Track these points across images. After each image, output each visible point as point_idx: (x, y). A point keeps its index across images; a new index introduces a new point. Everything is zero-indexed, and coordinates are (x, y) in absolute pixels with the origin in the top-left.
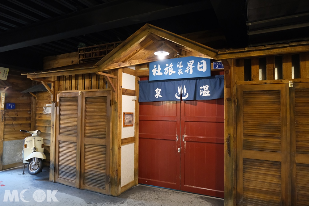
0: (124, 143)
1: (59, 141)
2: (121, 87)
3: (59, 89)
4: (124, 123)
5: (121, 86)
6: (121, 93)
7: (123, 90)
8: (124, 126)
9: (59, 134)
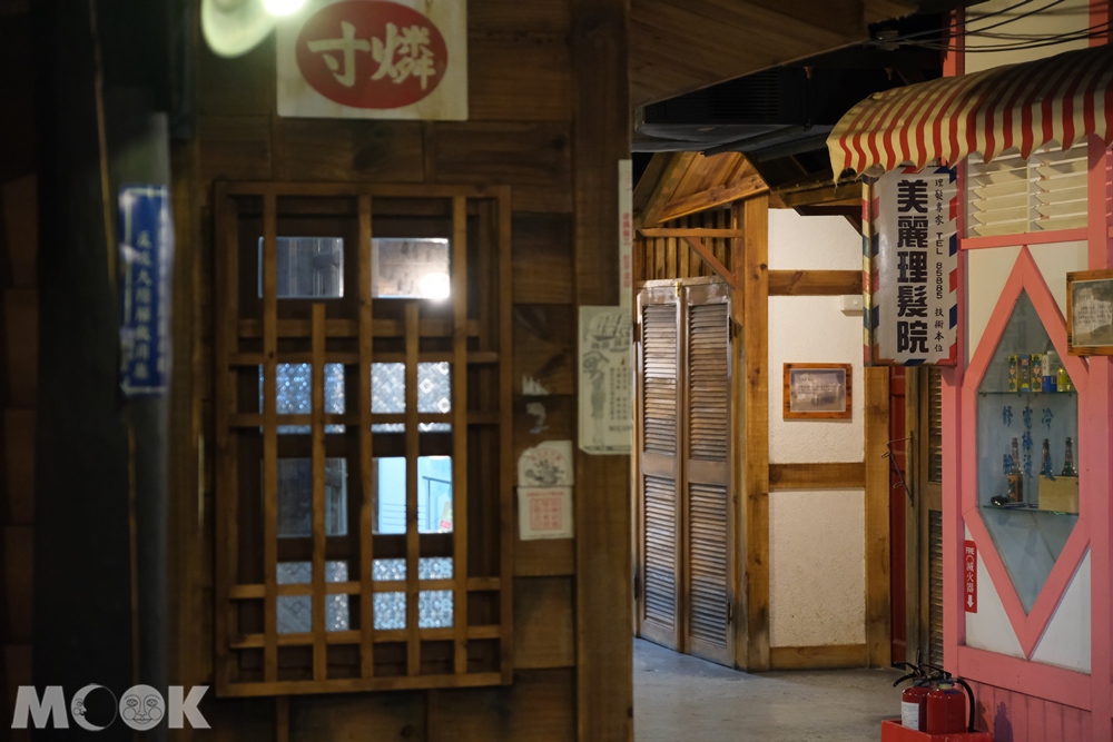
0: (787, 481)
1: (645, 476)
2: (764, 267)
3: (644, 270)
4: (787, 406)
5: (760, 263)
6: (764, 289)
7: (774, 276)
8: (789, 414)
9: (645, 449)
